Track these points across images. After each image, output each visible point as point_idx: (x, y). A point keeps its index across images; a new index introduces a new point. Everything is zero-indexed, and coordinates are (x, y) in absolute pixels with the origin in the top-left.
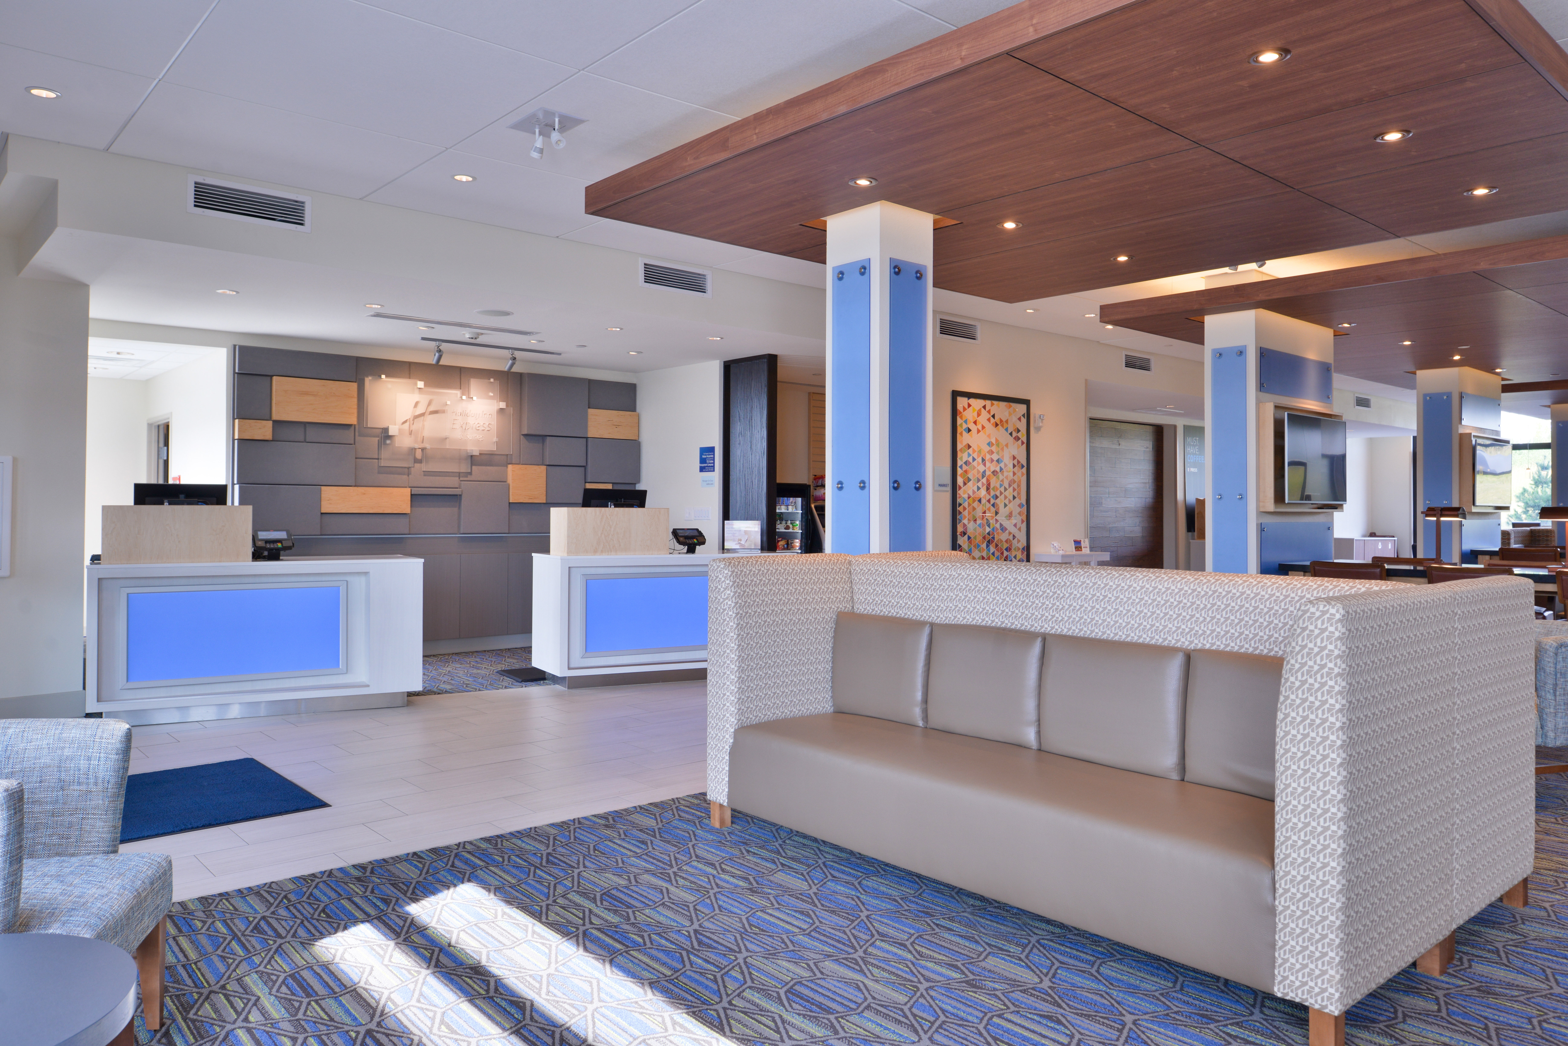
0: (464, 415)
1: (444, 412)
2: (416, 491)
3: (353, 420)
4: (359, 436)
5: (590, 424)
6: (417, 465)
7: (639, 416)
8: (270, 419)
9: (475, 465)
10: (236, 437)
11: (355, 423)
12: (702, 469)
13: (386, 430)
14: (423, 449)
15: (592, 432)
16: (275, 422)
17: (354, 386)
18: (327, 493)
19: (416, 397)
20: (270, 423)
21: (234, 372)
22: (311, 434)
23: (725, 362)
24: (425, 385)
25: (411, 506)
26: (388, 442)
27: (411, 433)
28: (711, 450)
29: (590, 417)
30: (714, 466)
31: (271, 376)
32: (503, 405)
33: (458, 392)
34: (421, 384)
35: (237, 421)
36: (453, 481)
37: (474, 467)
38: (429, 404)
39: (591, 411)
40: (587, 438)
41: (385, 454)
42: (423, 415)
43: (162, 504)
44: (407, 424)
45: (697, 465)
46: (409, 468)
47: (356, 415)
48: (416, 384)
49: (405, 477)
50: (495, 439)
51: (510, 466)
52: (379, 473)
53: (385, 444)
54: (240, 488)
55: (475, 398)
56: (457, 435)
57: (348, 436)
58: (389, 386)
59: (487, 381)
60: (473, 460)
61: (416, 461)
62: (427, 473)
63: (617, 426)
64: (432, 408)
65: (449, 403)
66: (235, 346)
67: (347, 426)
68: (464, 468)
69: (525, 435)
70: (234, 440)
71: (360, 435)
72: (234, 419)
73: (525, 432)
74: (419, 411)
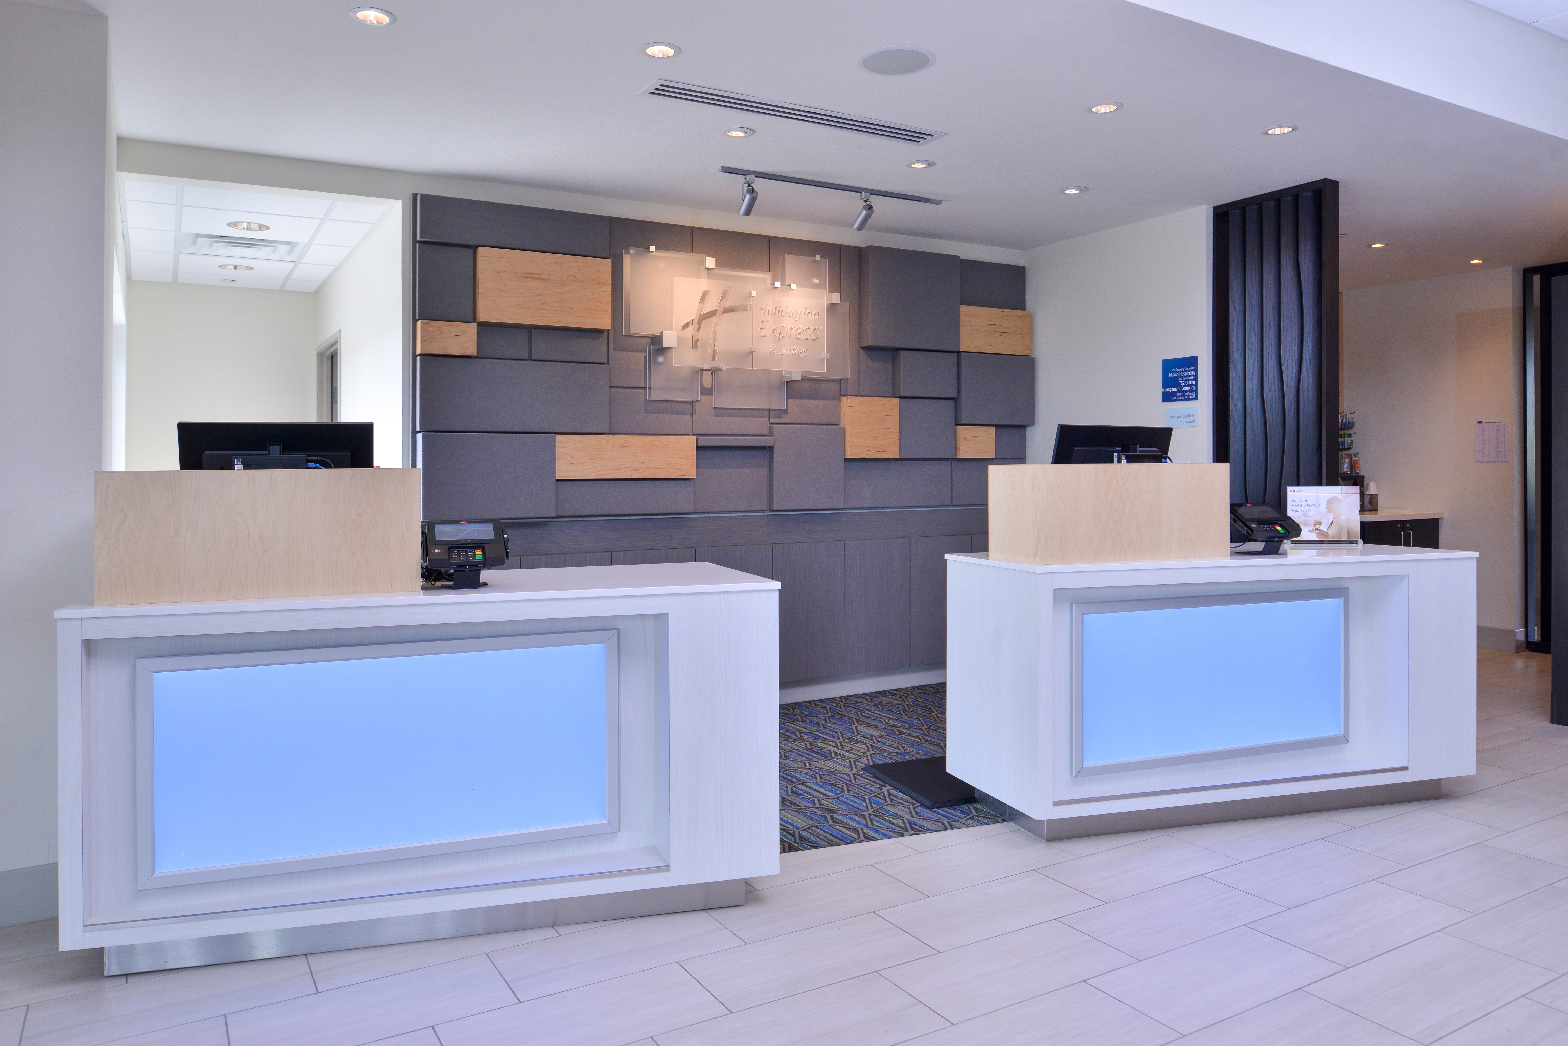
0: (778, 313)
1: (745, 309)
2: (705, 441)
3: (604, 322)
4: (615, 349)
5: (963, 329)
6: (706, 398)
7: (1031, 318)
8: (474, 319)
9: (793, 398)
10: (419, 352)
11: (609, 327)
12: (1167, 397)
13: (657, 339)
14: (714, 372)
15: (966, 344)
16: (482, 326)
17: (606, 265)
18: (566, 444)
19: (703, 284)
20: (473, 327)
21: (415, 241)
22: (541, 346)
23: (1216, 209)
24: (718, 264)
25: (698, 467)
26: (660, 359)
27: (695, 344)
28: (1192, 362)
29: (962, 318)
30: (1196, 391)
31: (475, 248)
32: (835, 298)
33: (767, 277)
34: (710, 262)
35: (419, 323)
36: (759, 425)
37: (790, 401)
38: (724, 297)
39: (964, 309)
40: (958, 352)
41: (655, 380)
42: (712, 314)
43: (231, 467)
44: (691, 329)
45: (1158, 389)
46: (692, 403)
47: (610, 314)
48: (704, 262)
49: (687, 418)
50: (825, 354)
51: (845, 400)
52: (646, 412)
53: (656, 363)
54: (424, 438)
55: (793, 286)
56: (766, 347)
57: (596, 349)
58: (662, 266)
59: (808, 259)
60: (790, 387)
61: (706, 392)
62: (721, 412)
63: (1001, 333)
64: (728, 304)
65: (754, 293)
66: (415, 196)
67: (596, 333)
68: (777, 402)
69: (868, 349)
70: (415, 356)
71: (618, 348)
72: (415, 321)
73: (870, 342)
74: (708, 308)
